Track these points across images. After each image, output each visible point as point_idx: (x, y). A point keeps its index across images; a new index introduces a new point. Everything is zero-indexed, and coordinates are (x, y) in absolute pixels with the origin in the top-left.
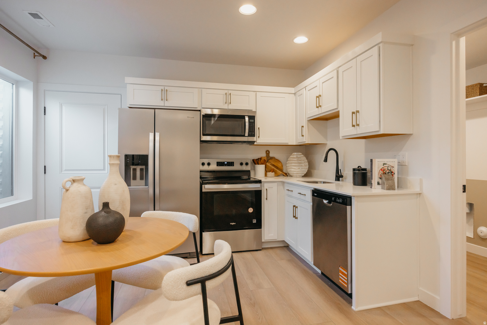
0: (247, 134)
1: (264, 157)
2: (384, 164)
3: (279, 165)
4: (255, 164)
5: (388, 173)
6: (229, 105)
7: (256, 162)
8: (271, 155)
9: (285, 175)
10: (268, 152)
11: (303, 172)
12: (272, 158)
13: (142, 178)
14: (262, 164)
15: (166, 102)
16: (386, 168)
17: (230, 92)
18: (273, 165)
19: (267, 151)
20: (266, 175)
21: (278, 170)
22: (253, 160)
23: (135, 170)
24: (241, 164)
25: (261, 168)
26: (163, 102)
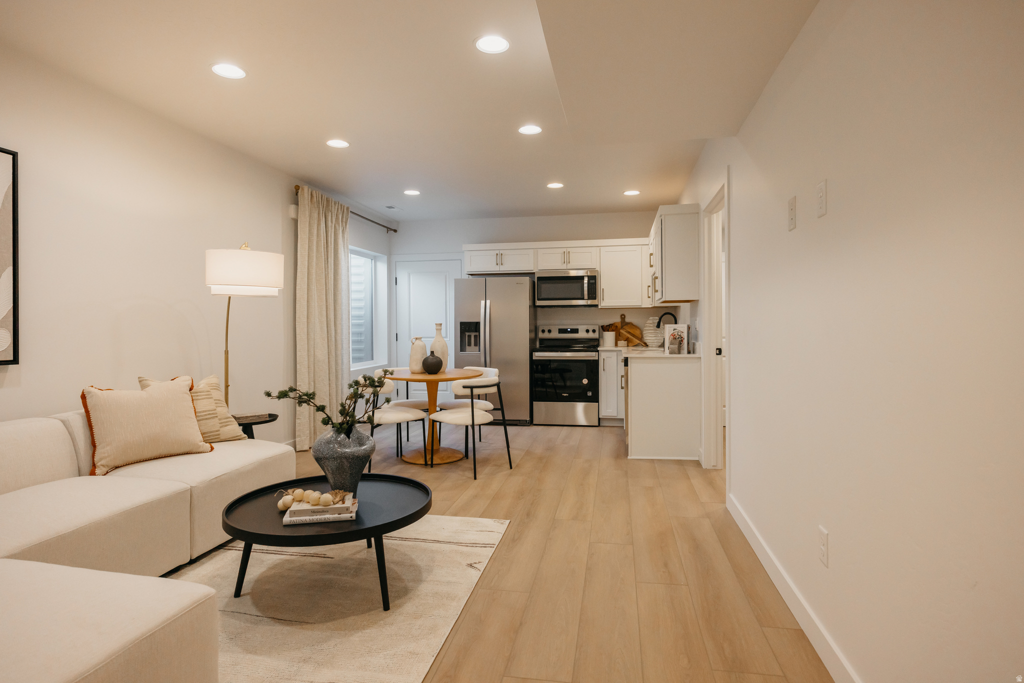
0: (586, 297)
1: (618, 323)
2: (674, 329)
3: (637, 332)
4: (605, 331)
5: (678, 338)
6: (568, 265)
7: (605, 328)
8: (627, 320)
9: (643, 344)
10: (623, 317)
11: (659, 341)
12: (628, 324)
13: (476, 345)
14: (613, 331)
15: (501, 266)
16: (676, 333)
17: (569, 250)
18: (629, 333)
19: (622, 315)
20: (616, 345)
21: (634, 339)
22: (602, 327)
23: (469, 337)
24: (587, 331)
25: (609, 336)
26: (498, 267)
